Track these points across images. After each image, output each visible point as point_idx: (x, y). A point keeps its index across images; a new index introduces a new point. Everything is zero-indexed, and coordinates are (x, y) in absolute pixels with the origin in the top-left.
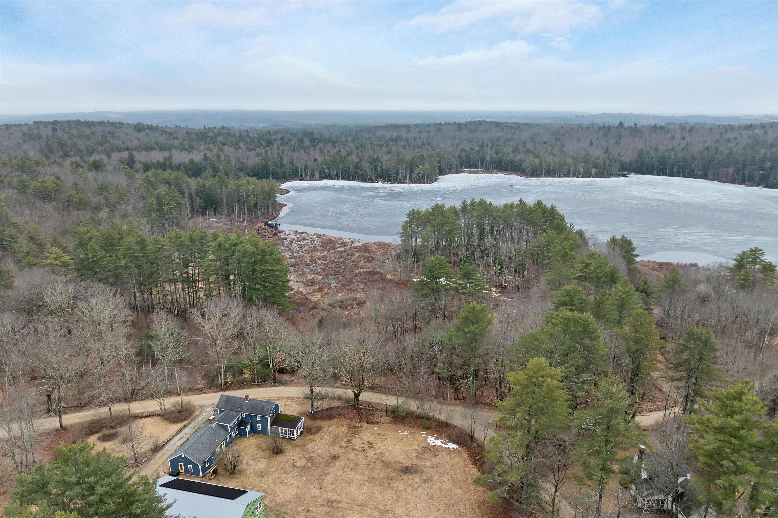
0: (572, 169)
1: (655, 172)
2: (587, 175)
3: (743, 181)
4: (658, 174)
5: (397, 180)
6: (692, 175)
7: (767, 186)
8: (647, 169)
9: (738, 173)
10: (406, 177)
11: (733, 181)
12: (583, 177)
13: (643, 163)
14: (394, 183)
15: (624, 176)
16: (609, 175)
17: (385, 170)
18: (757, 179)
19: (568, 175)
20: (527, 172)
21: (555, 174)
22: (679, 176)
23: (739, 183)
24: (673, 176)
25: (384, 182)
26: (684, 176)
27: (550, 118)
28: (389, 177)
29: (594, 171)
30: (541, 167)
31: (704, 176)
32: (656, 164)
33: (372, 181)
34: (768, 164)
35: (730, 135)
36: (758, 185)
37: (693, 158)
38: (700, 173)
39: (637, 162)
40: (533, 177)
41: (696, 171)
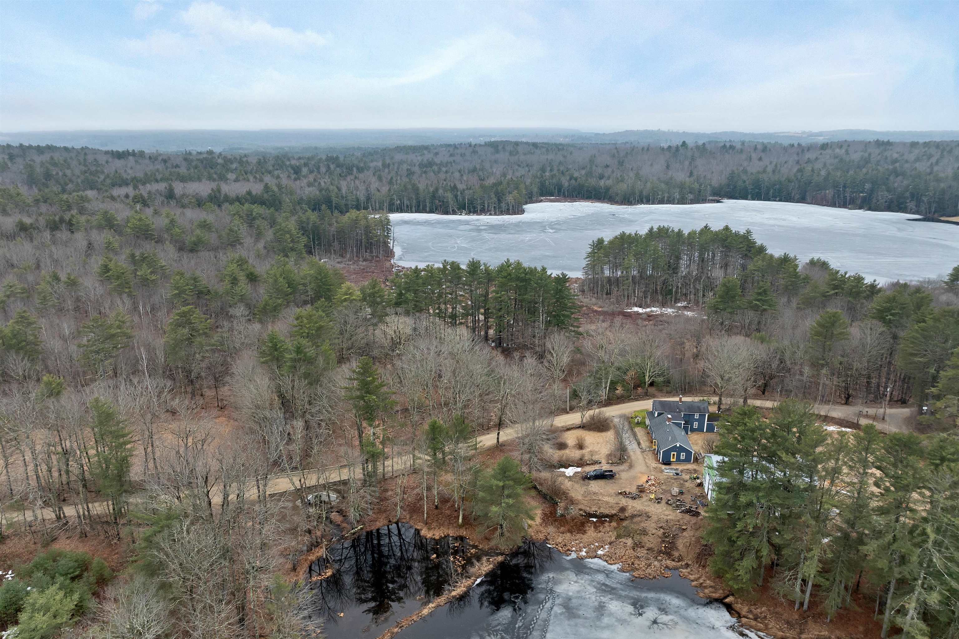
0: (666, 195)
1: (749, 196)
2: (682, 201)
3: (844, 205)
4: (753, 199)
5: (483, 211)
6: (788, 199)
7: (870, 209)
8: (740, 194)
9: (839, 196)
10: (495, 207)
11: (833, 205)
12: (678, 204)
13: (735, 187)
14: (481, 215)
15: (718, 202)
16: (704, 201)
17: (468, 200)
18: (859, 202)
19: (661, 202)
20: (617, 198)
21: (648, 201)
22: (775, 201)
23: (840, 207)
24: (769, 200)
25: (469, 213)
26: (780, 200)
27: (566, 137)
28: (474, 208)
29: (691, 196)
30: (633, 193)
31: (802, 200)
32: (750, 187)
33: (454, 213)
34: (868, 186)
35: (808, 155)
36: (860, 208)
37: (790, 181)
38: (797, 196)
39: (729, 185)
40: (625, 204)
41: (793, 194)
